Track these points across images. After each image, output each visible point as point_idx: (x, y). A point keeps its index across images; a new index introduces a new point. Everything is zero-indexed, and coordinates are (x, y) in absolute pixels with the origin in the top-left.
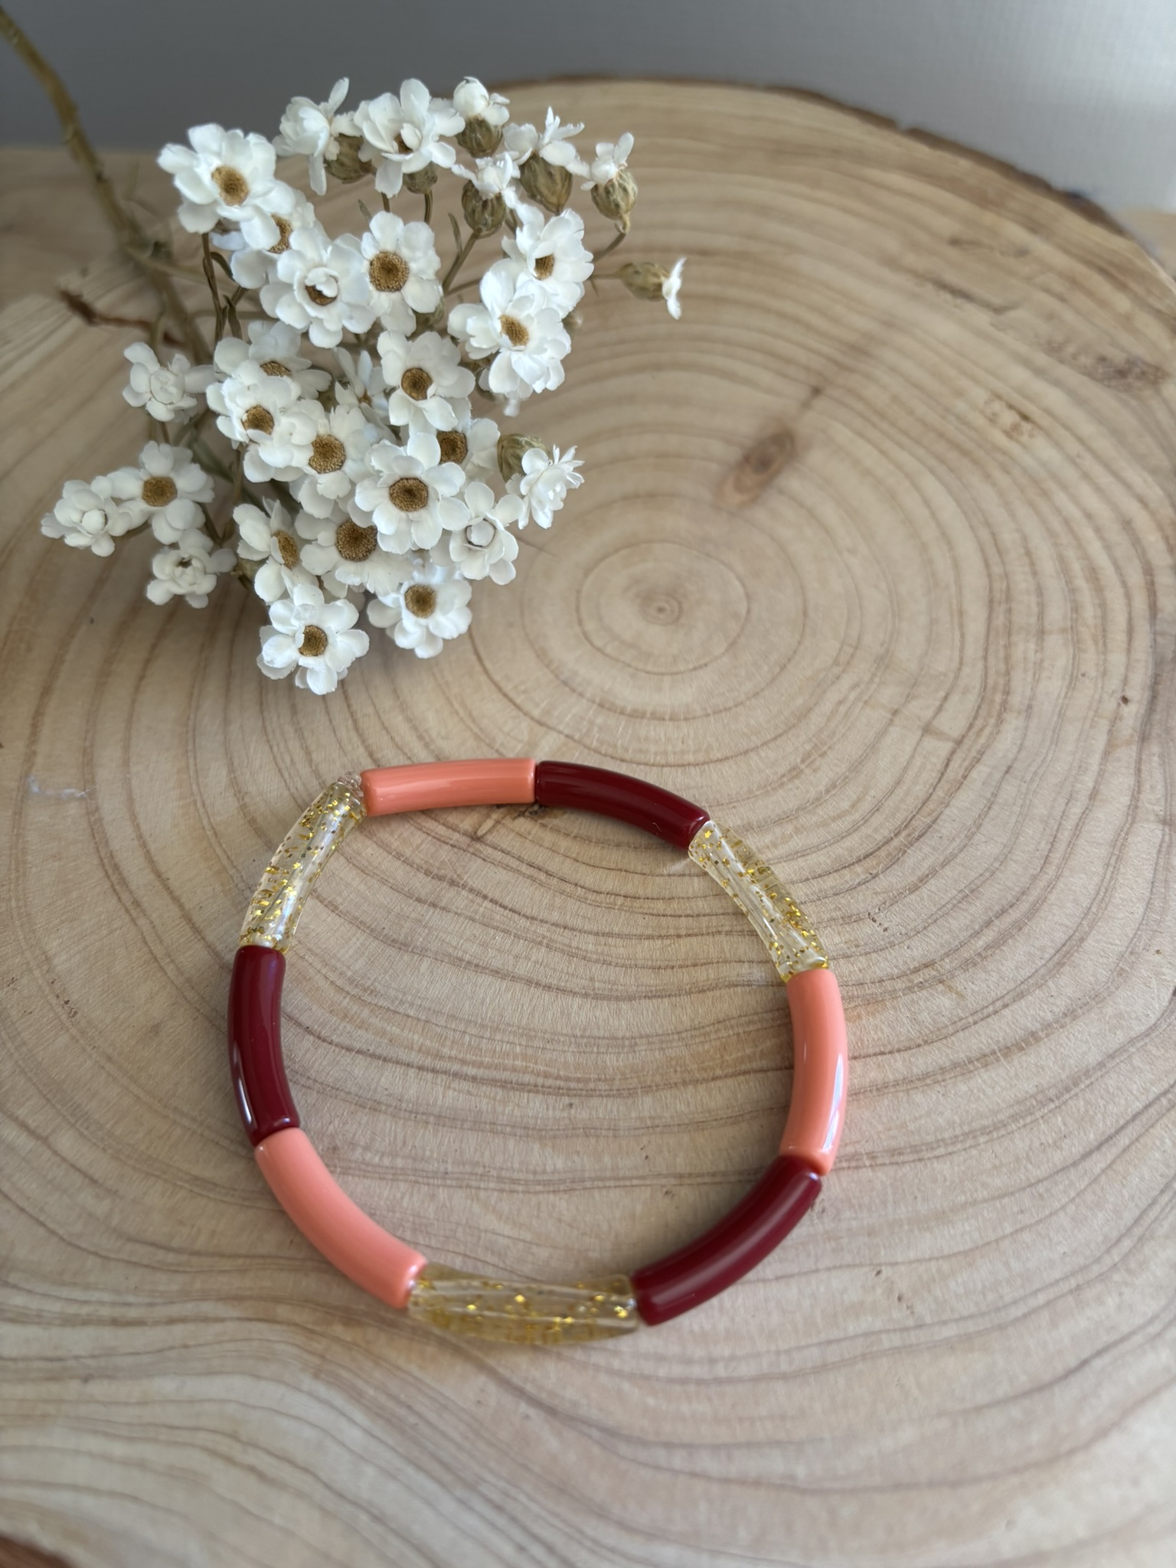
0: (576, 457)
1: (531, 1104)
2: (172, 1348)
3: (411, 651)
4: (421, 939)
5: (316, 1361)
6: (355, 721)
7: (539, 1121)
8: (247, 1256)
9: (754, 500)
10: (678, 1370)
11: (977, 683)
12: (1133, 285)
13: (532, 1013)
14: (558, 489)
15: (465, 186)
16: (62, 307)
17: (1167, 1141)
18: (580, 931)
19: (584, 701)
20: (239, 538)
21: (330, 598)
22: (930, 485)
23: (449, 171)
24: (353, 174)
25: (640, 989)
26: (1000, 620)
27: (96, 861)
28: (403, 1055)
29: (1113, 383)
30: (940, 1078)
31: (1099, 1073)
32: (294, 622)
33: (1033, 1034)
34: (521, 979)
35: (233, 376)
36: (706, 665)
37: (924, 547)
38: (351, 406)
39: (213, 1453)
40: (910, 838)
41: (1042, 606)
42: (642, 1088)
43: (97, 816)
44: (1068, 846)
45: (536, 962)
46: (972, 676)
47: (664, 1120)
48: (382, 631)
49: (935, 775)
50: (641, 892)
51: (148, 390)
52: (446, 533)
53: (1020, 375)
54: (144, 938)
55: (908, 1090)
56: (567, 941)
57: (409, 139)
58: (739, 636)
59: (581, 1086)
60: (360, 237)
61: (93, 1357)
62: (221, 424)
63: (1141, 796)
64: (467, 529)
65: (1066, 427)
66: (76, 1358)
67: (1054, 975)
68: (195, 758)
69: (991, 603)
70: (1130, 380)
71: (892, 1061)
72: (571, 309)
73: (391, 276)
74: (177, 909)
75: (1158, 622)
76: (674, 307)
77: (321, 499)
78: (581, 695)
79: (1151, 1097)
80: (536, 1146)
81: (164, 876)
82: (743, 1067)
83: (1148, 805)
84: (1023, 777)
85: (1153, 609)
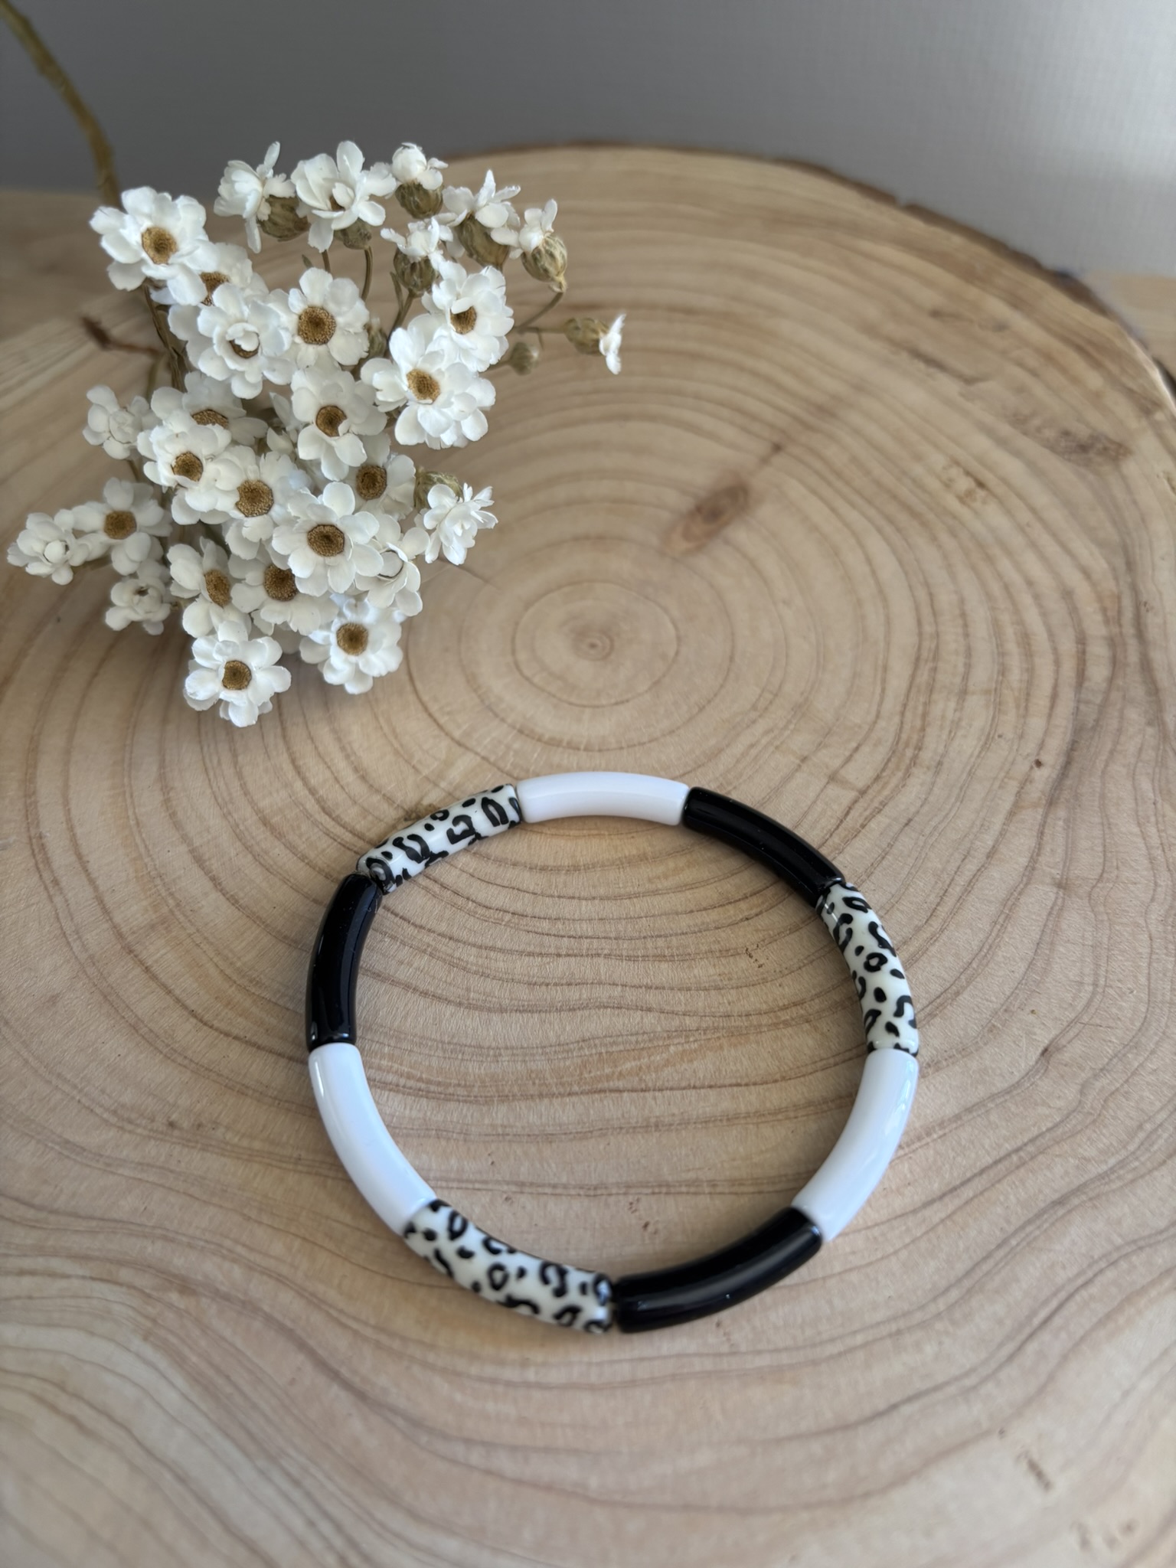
0: (491, 497)
1: (390, 1103)
2: (18, 1298)
4: (311, 938)
5: (149, 1324)
8: (102, 1219)
9: (700, 548)
11: (890, 738)
12: (1108, 364)
13: (405, 1017)
14: (467, 527)
17: (1012, 1197)
18: (465, 943)
19: (505, 726)
22: (876, 545)
25: (513, 1002)
26: (923, 677)
27: (24, 840)
29: (1074, 457)
31: (954, 1125)
34: (401, 983)
36: (627, 701)
37: (859, 603)
39: (40, 1400)
41: (968, 666)
42: (499, 1096)
43: (33, 799)
44: (958, 901)
45: (417, 969)
46: (887, 730)
47: (515, 1130)
49: (834, 821)
50: (529, 911)
53: (981, 443)
54: (57, 914)
55: (757, 1124)
56: (449, 951)
58: (664, 676)
59: (440, 1089)
63: (1040, 859)
65: (1021, 496)
67: (924, 1026)
69: (918, 659)
70: (1091, 455)
71: (747, 1094)
72: (494, 362)
74: (91, 890)
75: (1084, 690)
76: (613, 363)
78: (503, 720)
79: (1003, 1153)
81: (85, 859)
82: (600, 1086)
83: (1045, 868)
84: (922, 831)
85: (1081, 675)
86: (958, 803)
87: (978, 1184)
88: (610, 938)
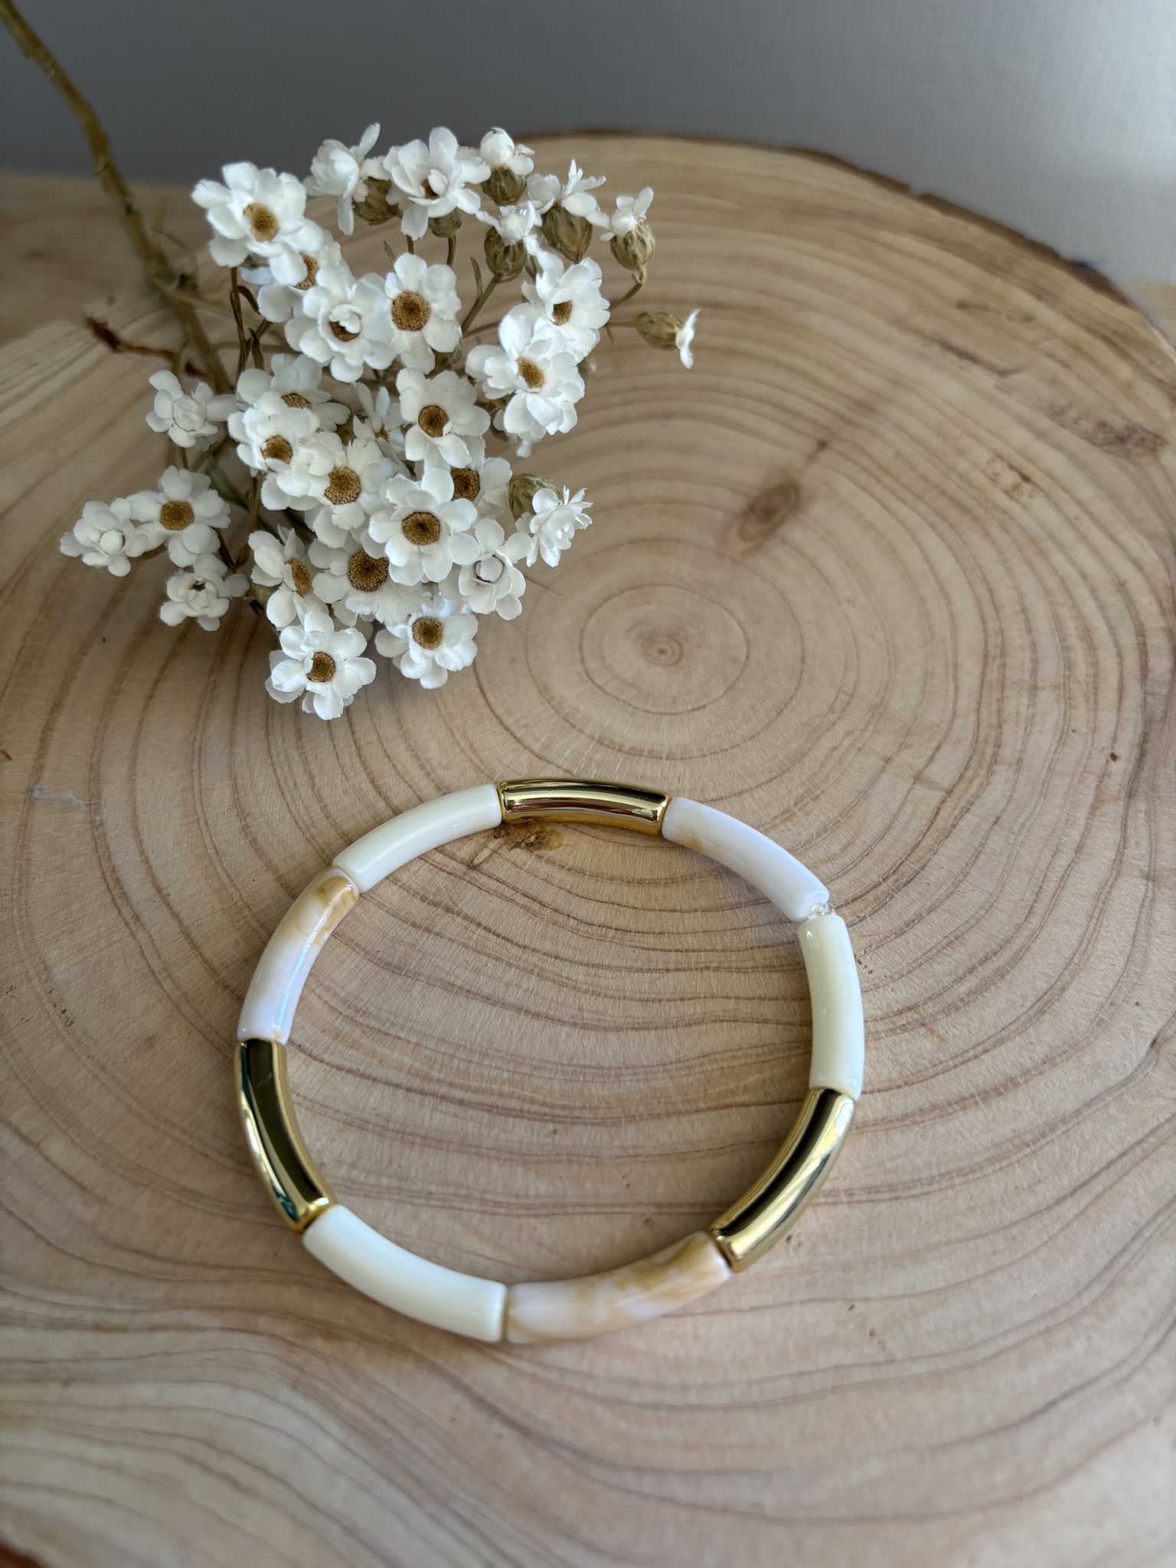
0: (585, 499)
1: (517, 1130)
2: (153, 1355)
3: (417, 681)
4: (414, 963)
5: (295, 1373)
6: (358, 748)
7: (523, 1146)
8: (231, 1267)
9: (758, 548)
10: (650, 1396)
11: (969, 736)
12: (1134, 354)
13: (521, 1041)
14: (567, 529)
15: (488, 232)
16: (88, 334)
17: (1140, 1189)
18: (571, 961)
19: (584, 737)
20: (254, 563)
21: (339, 627)
22: (931, 541)
23: (473, 216)
24: (380, 217)
25: (627, 1020)
26: (994, 674)
27: (98, 874)
28: (392, 1076)
29: (1113, 448)
30: (918, 1119)
31: (1076, 1121)
32: (303, 647)
33: (1012, 1079)
34: (512, 1006)
35: (255, 406)
36: (704, 707)
37: (922, 601)
38: (368, 440)
39: (190, 1460)
40: (898, 884)
41: (1035, 661)
42: (626, 1117)
43: (100, 831)
44: (1053, 897)
45: (527, 990)
46: (964, 727)
47: (646, 1150)
48: (389, 660)
49: (925, 823)
50: (632, 926)
51: (171, 417)
52: (456, 567)
53: (1021, 437)
54: (142, 952)
55: (886, 1130)
56: (557, 971)
57: (436, 184)
58: (737, 680)
59: (566, 1113)
60: (385, 278)
61: (75, 1360)
62: (241, 451)
63: (1126, 851)
64: (476, 565)
65: (1066, 490)
66: (58, 1361)
67: (1035, 1023)
68: (200, 778)
69: (986, 656)
70: (1129, 446)
71: (873, 1101)
72: (586, 354)
73: (413, 316)
74: (176, 924)
75: (1149, 682)
76: (686, 357)
77: (336, 529)
78: (581, 731)
79: (1126, 1146)
80: (520, 1170)
81: (165, 892)
82: (726, 1101)
83: (1132, 861)
84: (1011, 828)
85: (1145, 669)
86: (1042, 799)
87: (1106, 1179)
88: (717, 951)
